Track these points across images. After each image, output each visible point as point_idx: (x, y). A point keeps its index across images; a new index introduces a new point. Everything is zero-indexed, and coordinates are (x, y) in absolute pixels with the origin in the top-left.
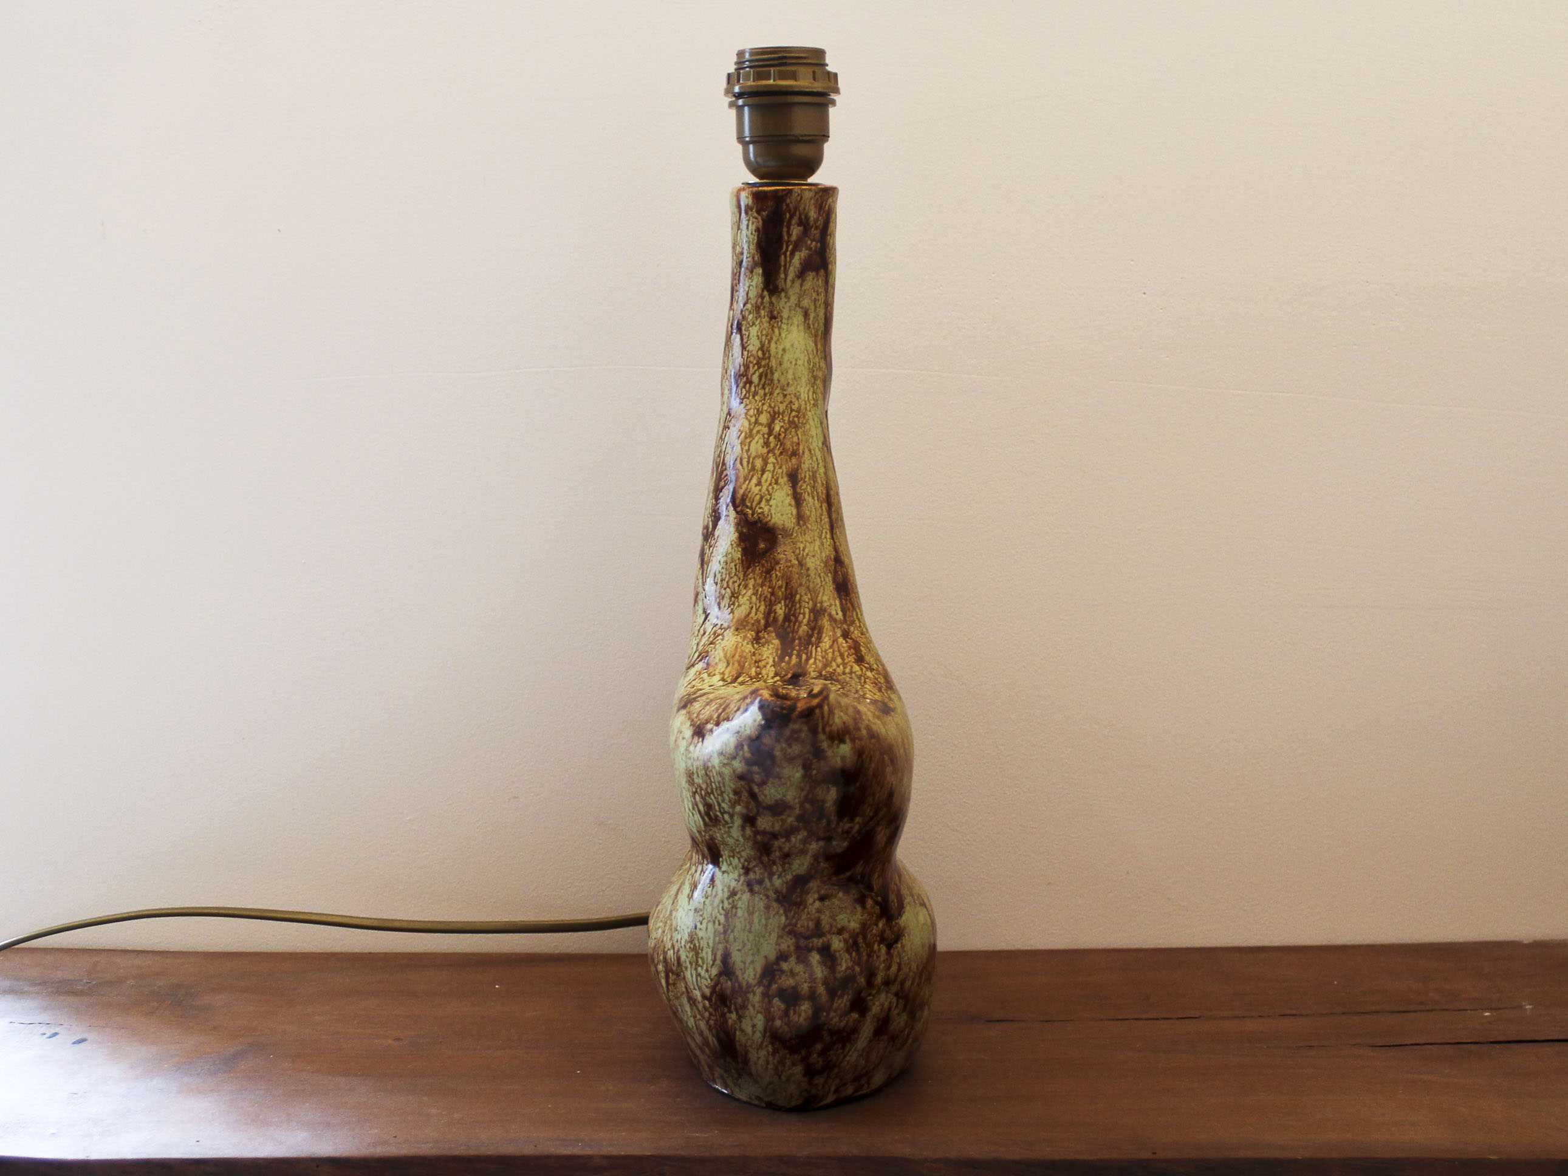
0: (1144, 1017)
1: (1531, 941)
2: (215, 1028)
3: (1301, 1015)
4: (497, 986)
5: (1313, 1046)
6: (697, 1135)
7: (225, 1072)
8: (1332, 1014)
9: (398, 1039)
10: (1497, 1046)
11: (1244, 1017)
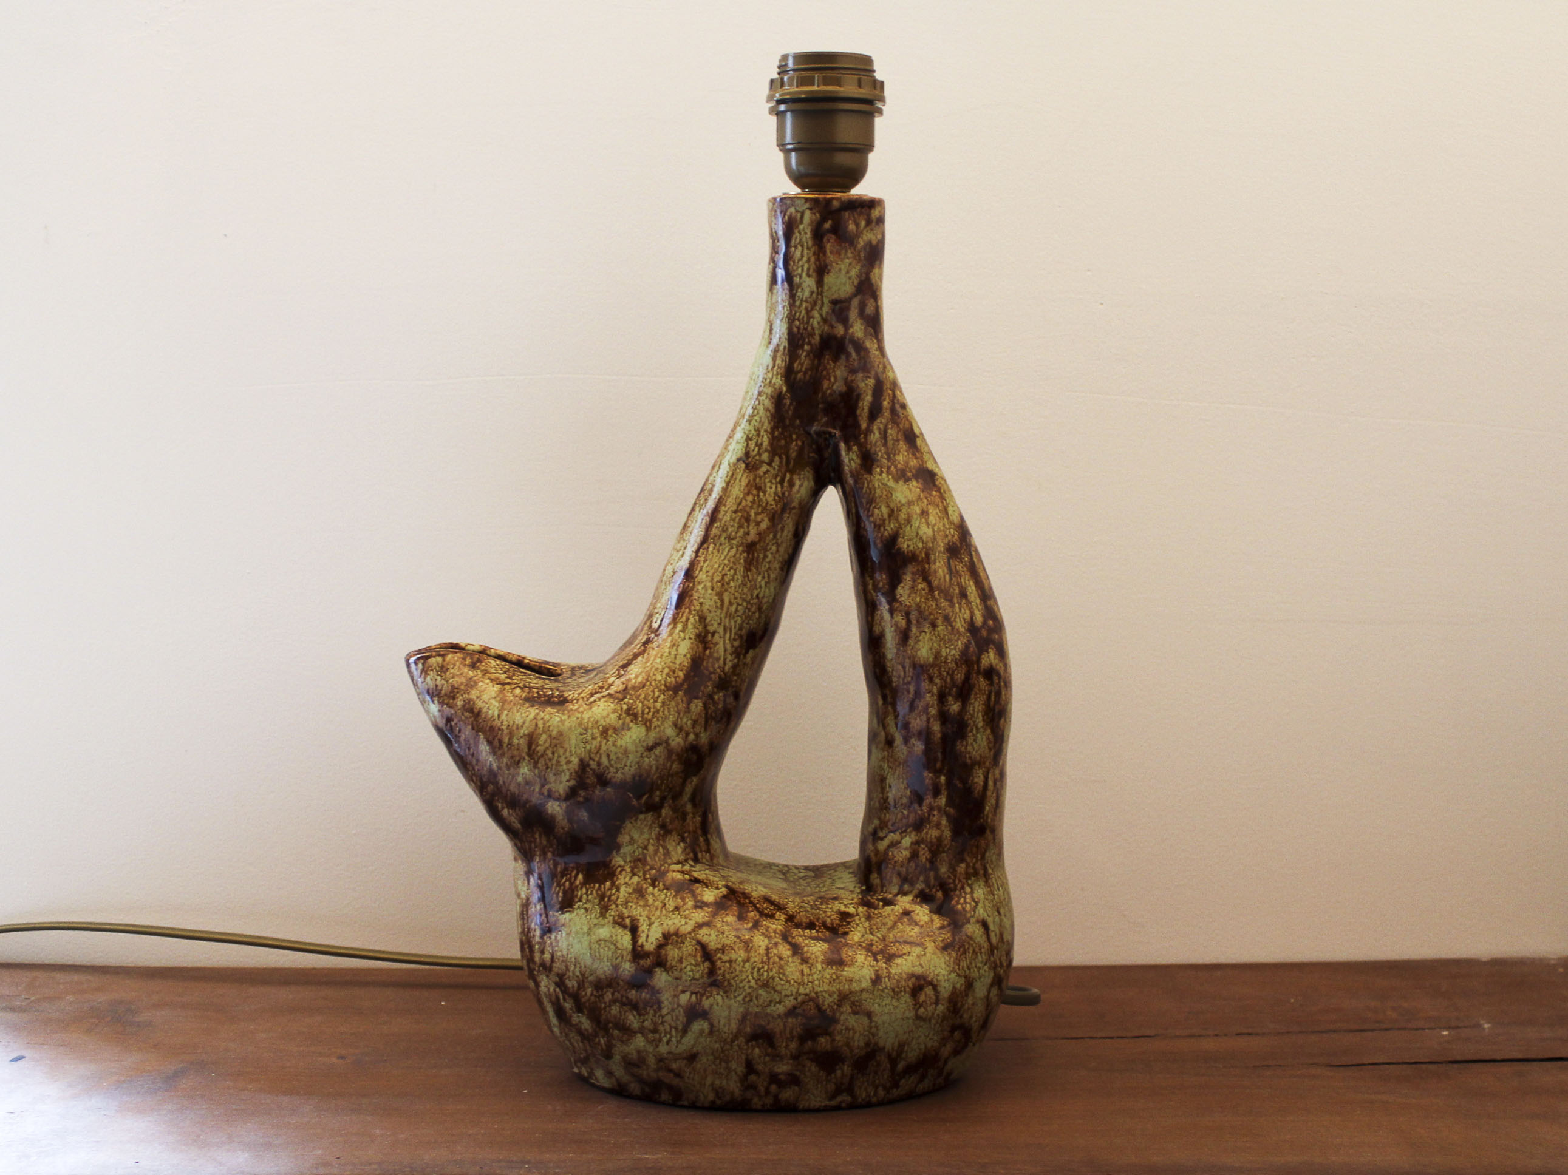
0: (1100, 1034)
1: (1489, 958)
2: (155, 1046)
3: (1257, 1034)
4: (443, 1003)
5: (1270, 1066)
6: (647, 1156)
7: (166, 1091)
8: (1288, 1032)
9: (342, 1057)
10: (1456, 1066)
11: (1200, 1036)
